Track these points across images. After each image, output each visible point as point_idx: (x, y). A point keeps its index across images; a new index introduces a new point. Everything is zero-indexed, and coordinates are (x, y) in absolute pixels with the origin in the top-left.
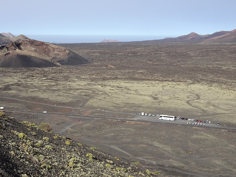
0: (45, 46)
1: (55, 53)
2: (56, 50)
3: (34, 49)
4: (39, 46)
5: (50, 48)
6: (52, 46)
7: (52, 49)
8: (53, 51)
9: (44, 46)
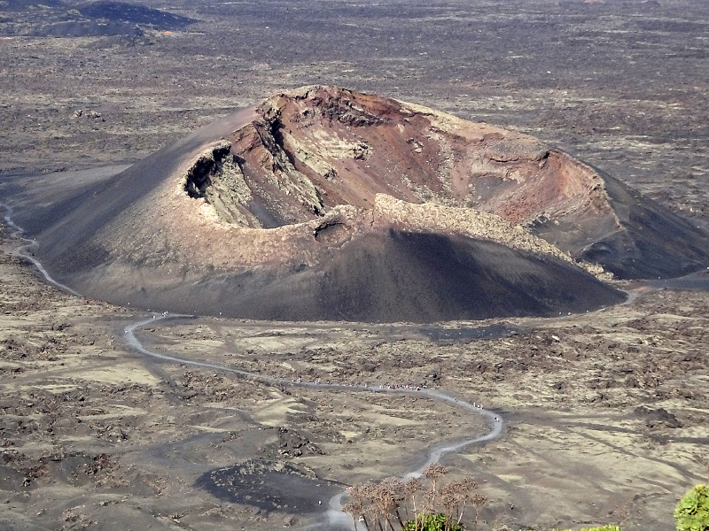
0: (404, 123)
1: (476, 168)
2: (474, 152)
3: (350, 146)
4: (370, 124)
5: (436, 137)
6: (446, 127)
7: (446, 147)
8: (459, 154)
9: (401, 128)
